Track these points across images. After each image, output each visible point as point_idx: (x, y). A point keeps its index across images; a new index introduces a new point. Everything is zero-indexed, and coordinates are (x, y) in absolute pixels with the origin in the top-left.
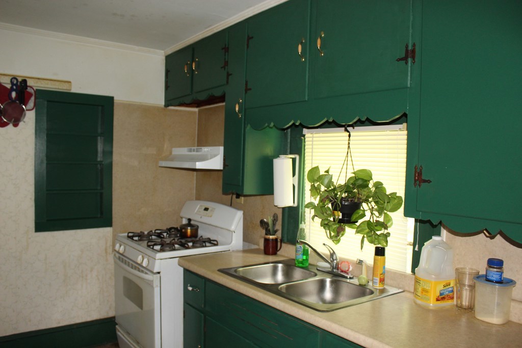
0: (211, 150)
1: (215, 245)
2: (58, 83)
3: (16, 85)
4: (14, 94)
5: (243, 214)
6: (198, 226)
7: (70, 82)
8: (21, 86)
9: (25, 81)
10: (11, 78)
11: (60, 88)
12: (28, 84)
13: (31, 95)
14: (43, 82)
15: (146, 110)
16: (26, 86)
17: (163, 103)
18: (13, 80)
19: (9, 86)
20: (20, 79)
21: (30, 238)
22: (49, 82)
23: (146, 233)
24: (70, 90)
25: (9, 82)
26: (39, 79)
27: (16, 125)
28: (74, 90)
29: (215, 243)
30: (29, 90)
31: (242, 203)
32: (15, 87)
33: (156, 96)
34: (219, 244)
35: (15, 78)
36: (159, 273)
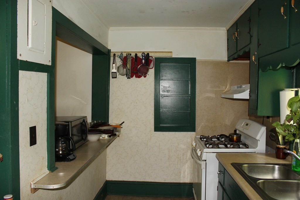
0: (246, 87)
1: (248, 148)
2: (165, 53)
3: (144, 56)
4: (143, 61)
5: (266, 129)
6: (241, 135)
7: (172, 52)
8: (147, 57)
9: (148, 54)
10: (141, 53)
11: (166, 56)
12: (150, 55)
13: (151, 61)
14: (158, 53)
15: (216, 64)
16: (149, 56)
17: (226, 59)
18: (143, 54)
19: (141, 57)
20: (146, 54)
21: (152, 134)
22: (161, 53)
23: (210, 137)
24: (172, 56)
25: (141, 55)
26: (156, 52)
27: (145, 77)
28: (174, 56)
29: (247, 146)
30: (150, 58)
31: (271, 122)
32: (144, 58)
33: (222, 55)
34: (249, 147)
35: (143, 53)
36: (206, 160)
